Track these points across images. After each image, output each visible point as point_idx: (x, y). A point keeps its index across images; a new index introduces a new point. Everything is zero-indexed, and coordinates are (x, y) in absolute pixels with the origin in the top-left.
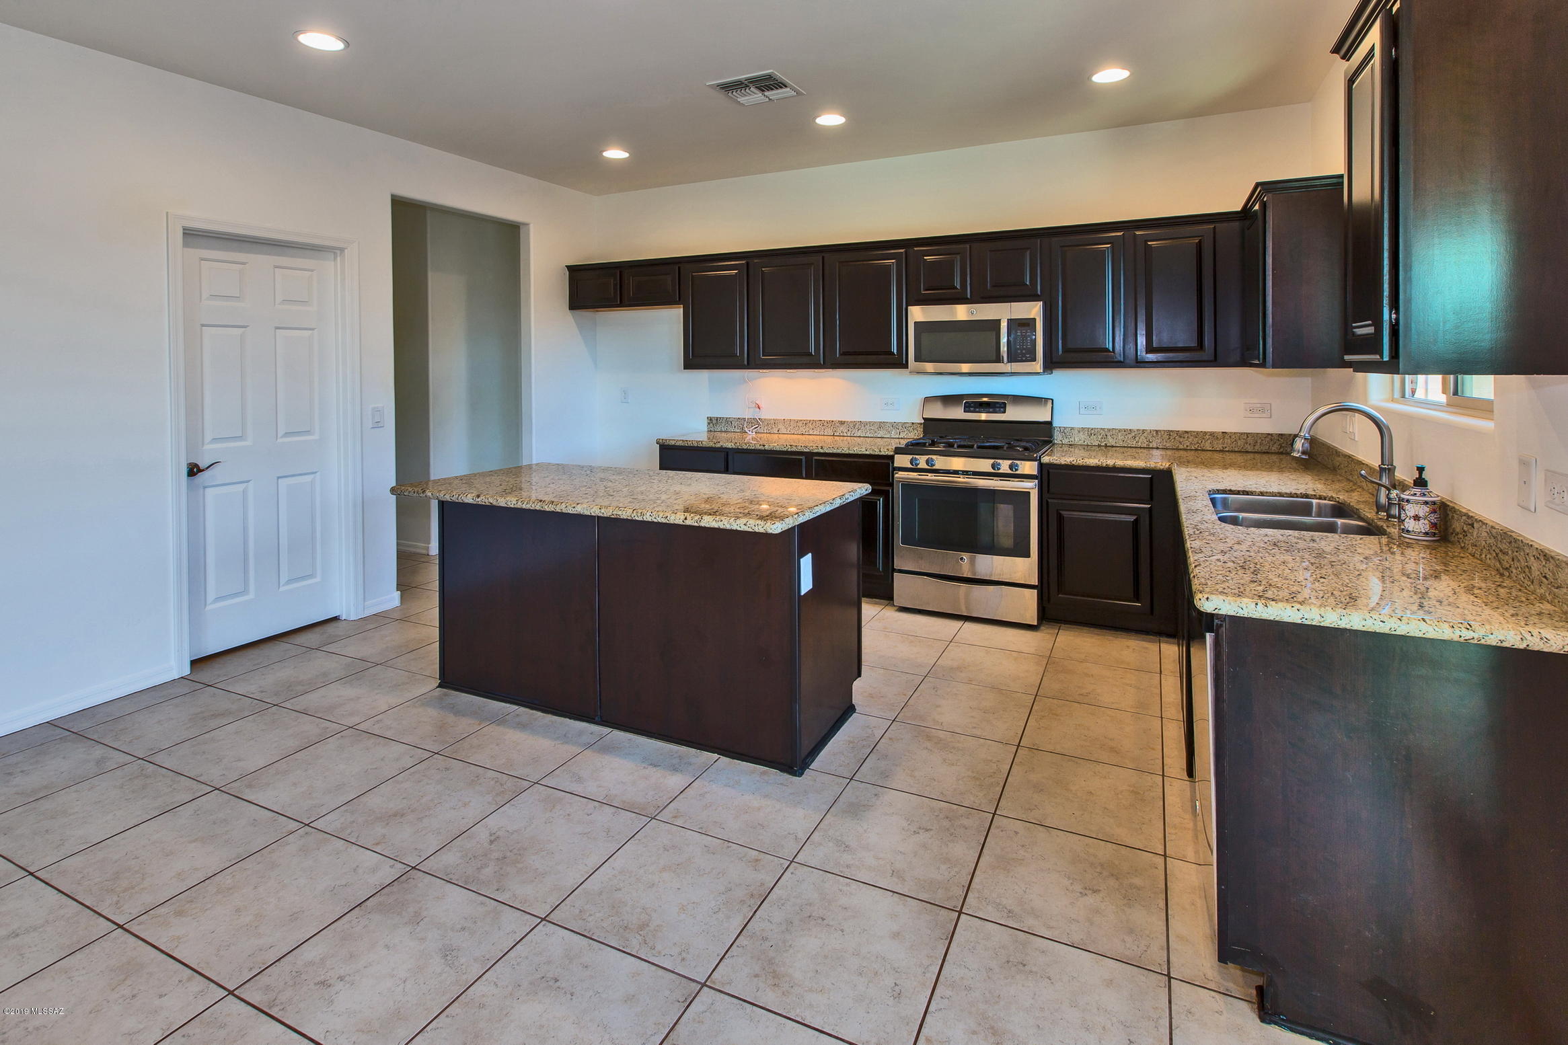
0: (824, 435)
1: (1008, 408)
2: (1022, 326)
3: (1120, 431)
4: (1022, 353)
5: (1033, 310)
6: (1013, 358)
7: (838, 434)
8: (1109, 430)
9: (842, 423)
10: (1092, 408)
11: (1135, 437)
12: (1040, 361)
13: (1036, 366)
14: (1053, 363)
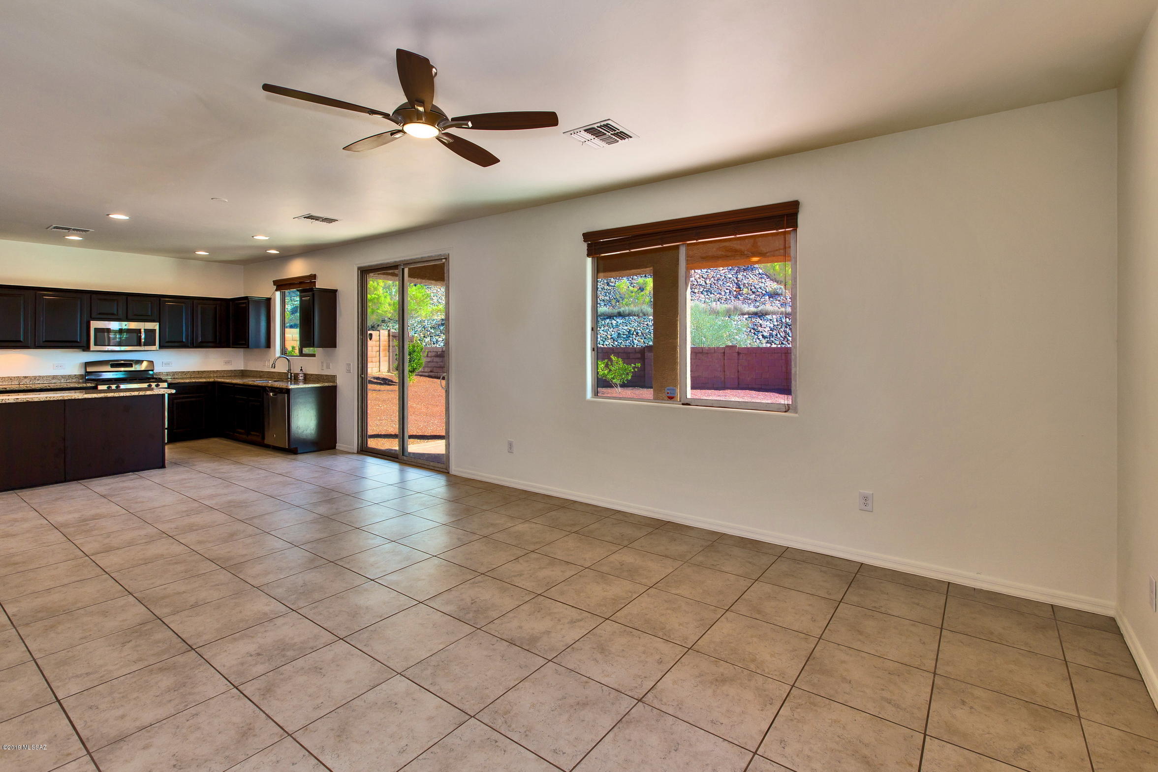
1: (134, 366)
2: (150, 333)
3: (180, 372)
4: (150, 342)
5: (155, 326)
6: (146, 344)
8: (175, 372)
10: (168, 364)
11: (185, 374)
12: (155, 345)
13: (153, 348)
14: (161, 347)
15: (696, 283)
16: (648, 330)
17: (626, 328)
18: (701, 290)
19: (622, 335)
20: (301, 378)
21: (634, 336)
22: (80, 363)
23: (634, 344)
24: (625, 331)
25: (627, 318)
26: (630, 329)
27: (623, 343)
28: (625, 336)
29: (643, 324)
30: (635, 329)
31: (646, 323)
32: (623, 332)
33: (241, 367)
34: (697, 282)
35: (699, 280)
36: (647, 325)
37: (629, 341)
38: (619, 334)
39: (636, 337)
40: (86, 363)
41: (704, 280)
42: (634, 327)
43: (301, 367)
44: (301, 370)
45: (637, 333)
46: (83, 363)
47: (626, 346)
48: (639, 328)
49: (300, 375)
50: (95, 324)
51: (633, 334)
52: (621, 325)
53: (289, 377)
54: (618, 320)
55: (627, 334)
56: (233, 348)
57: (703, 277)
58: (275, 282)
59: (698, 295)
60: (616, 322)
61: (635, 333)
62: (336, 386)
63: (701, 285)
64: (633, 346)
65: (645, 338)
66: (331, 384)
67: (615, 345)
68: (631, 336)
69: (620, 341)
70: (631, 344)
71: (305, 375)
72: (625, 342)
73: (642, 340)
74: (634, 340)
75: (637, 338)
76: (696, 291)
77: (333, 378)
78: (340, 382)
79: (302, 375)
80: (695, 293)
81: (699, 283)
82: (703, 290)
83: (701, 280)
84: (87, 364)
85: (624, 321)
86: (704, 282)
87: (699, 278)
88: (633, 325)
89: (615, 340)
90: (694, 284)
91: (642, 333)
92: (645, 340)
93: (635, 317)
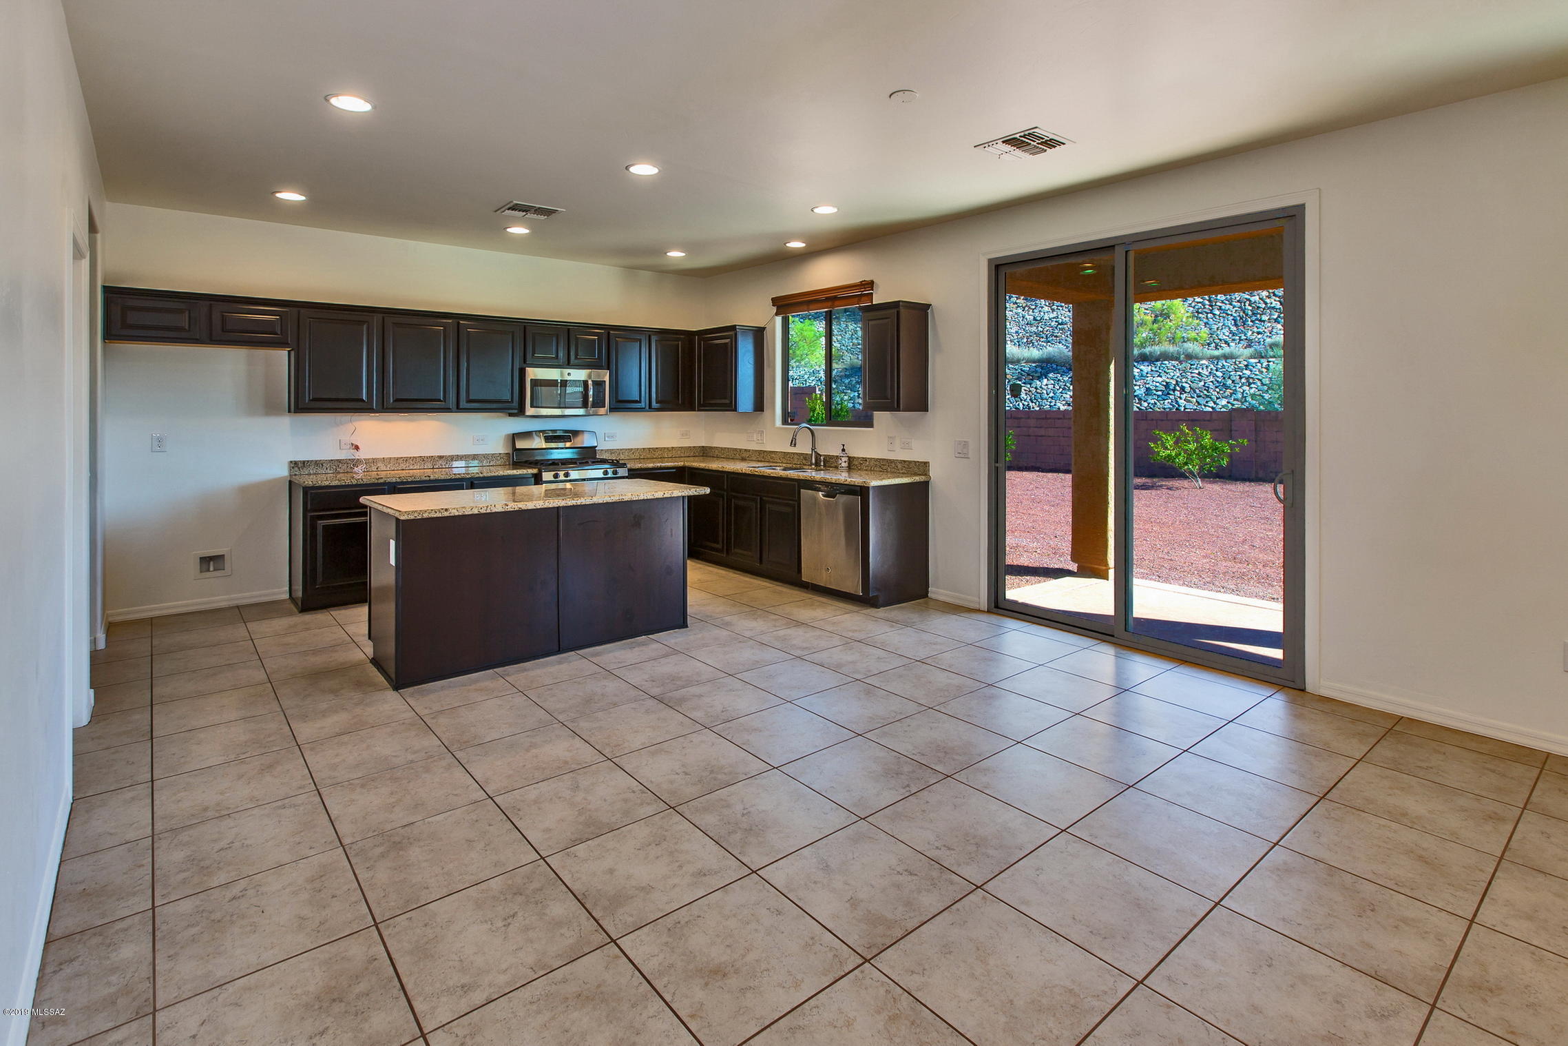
0: (424, 469)
1: (572, 439)
2: (600, 386)
3: (626, 449)
4: (598, 401)
5: (605, 375)
6: (592, 406)
7: (437, 467)
8: (621, 450)
9: (441, 457)
10: (611, 437)
11: (633, 453)
12: (605, 407)
13: (602, 411)
14: (612, 409)
15: (1264, 306)
16: (1202, 383)
17: (1159, 379)
18: (1275, 317)
19: (1155, 392)
20: (843, 465)
21: (1177, 393)
22: (505, 436)
23: (1179, 406)
24: (1158, 384)
25: (1158, 363)
26: (1168, 381)
27: (1158, 404)
28: (1160, 393)
29: (1191, 373)
30: (1177, 381)
31: (1197, 372)
32: (1156, 387)
33: (703, 443)
34: (1266, 303)
35: (1268, 301)
36: (1199, 374)
37: (1170, 401)
38: (1148, 389)
39: (1181, 394)
40: (513, 434)
41: (1277, 299)
42: (1175, 377)
43: (844, 445)
44: (843, 450)
45: (1183, 389)
46: (508, 435)
47: (1164, 409)
48: (1184, 380)
49: (844, 459)
50: (534, 373)
51: (1174, 390)
52: (1148, 375)
53: (814, 461)
54: (1142, 367)
55: (1164, 389)
56: (699, 410)
57: (1274, 295)
58: (775, 301)
59: (1269, 324)
60: (1139, 370)
61: (1178, 388)
62: (926, 485)
63: (1273, 308)
64: (1177, 409)
65: (1198, 396)
66: (917, 479)
67: (1143, 408)
68: (1172, 392)
69: (1152, 401)
70: (1173, 406)
71: (850, 459)
72: (1162, 402)
73: (1195, 400)
74: (1179, 400)
75: (1183, 396)
76: (1265, 318)
77: (923, 467)
78: (935, 473)
79: (846, 459)
80: (1264, 321)
81: (1269, 305)
82: (1279, 317)
83: (1272, 300)
84: (514, 437)
85: (1153, 369)
86: (1279, 303)
87: (1269, 297)
88: (1172, 374)
89: (1143, 398)
90: (1258, 307)
91: (1191, 388)
92: (1199, 399)
93: (1173, 362)
